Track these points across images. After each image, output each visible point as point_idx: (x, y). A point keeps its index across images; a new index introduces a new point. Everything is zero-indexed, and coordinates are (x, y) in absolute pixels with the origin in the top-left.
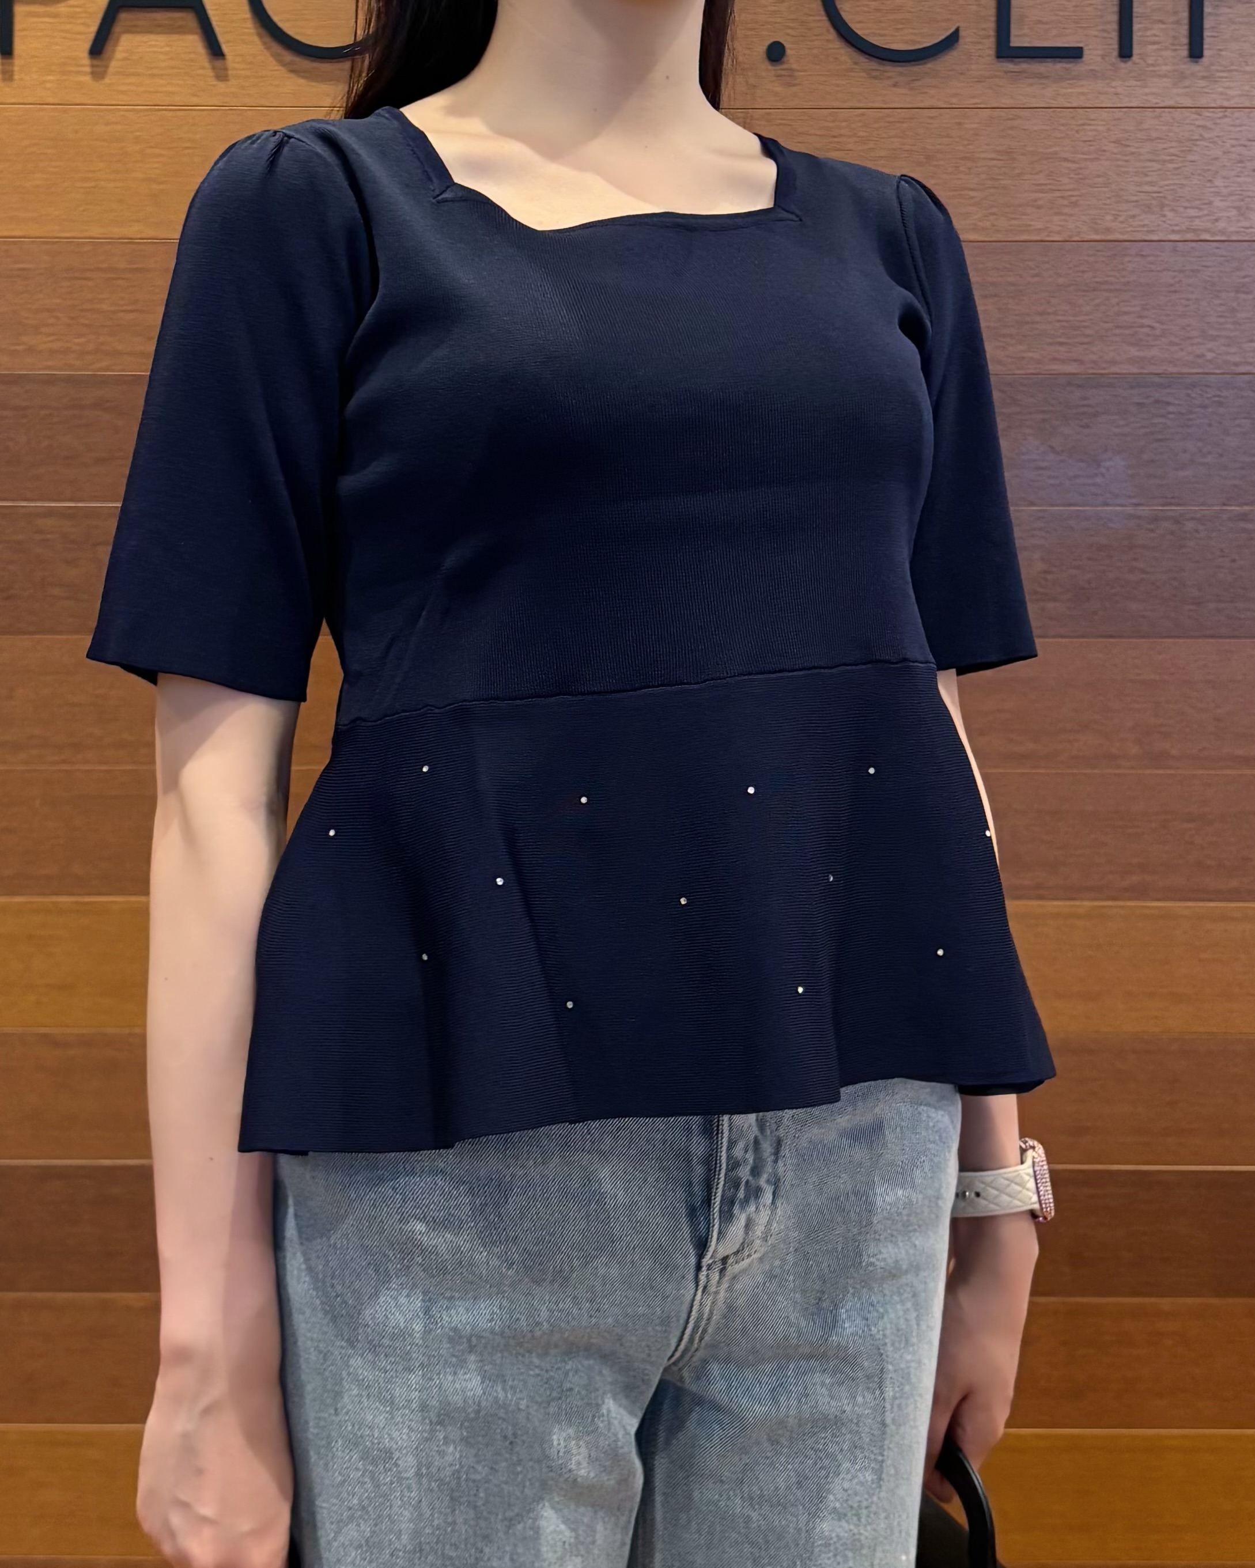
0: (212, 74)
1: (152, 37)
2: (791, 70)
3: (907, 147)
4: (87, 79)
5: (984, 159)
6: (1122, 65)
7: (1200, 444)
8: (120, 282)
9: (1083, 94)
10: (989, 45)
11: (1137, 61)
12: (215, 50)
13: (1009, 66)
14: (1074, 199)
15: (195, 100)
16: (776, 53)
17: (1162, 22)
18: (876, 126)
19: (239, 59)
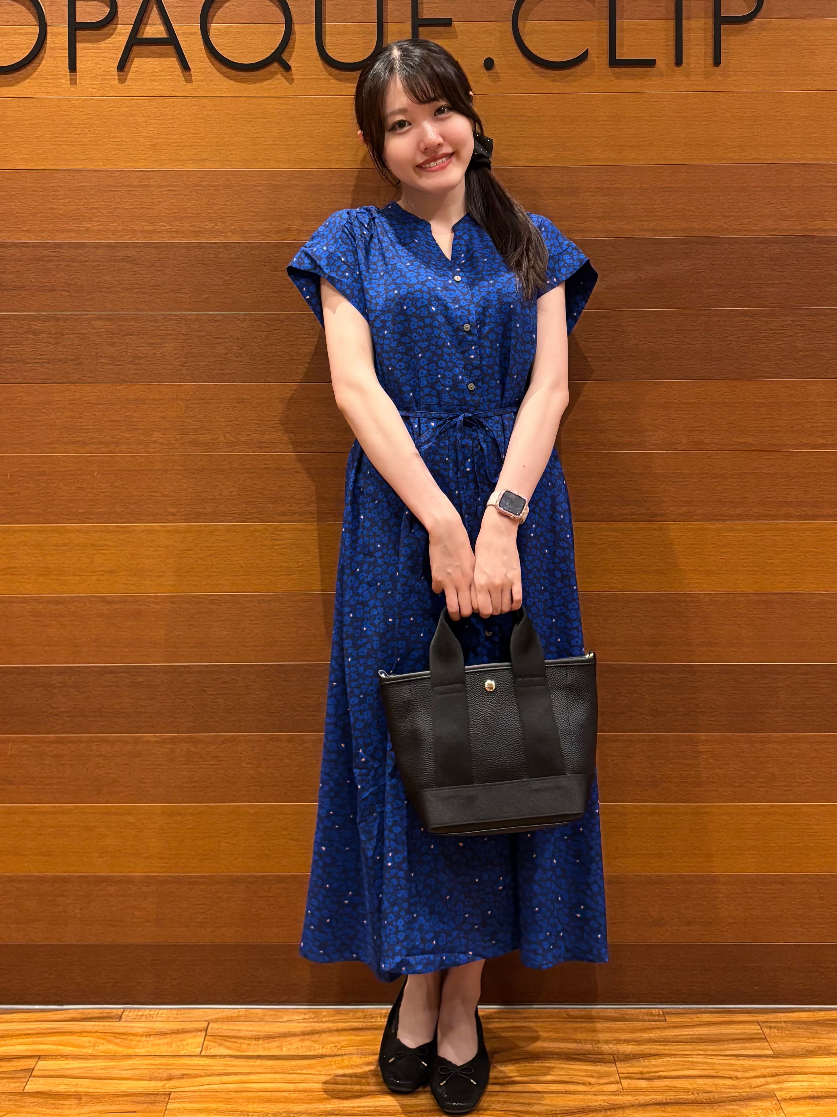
0: (183, 79)
1: (151, 59)
2: (497, 73)
3: (560, 114)
4: (117, 82)
5: (602, 120)
6: (677, 68)
7: (720, 275)
8: (135, 193)
9: (656, 84)
10: (605, 59)
11: (686, 66)
12: (185, 66)
13: (617, 70)
14: (651, 142)
15: (174, 93)
16: (489, 64)
17: (698, 45)
18: (544, 103)
19: (197, 70)
